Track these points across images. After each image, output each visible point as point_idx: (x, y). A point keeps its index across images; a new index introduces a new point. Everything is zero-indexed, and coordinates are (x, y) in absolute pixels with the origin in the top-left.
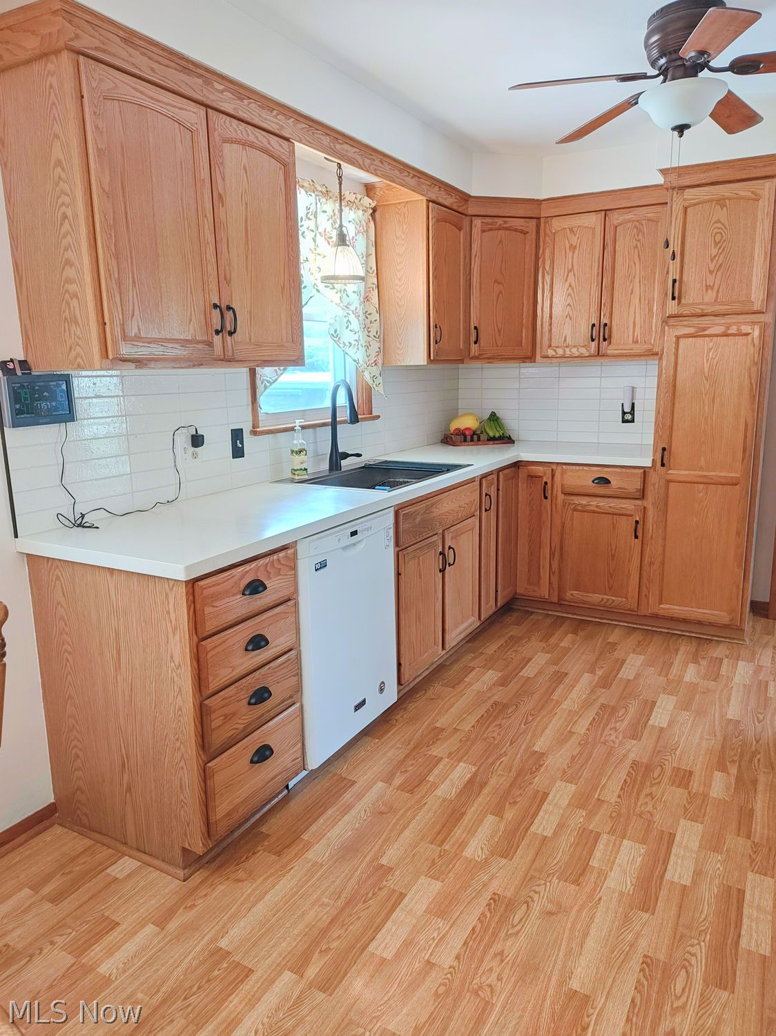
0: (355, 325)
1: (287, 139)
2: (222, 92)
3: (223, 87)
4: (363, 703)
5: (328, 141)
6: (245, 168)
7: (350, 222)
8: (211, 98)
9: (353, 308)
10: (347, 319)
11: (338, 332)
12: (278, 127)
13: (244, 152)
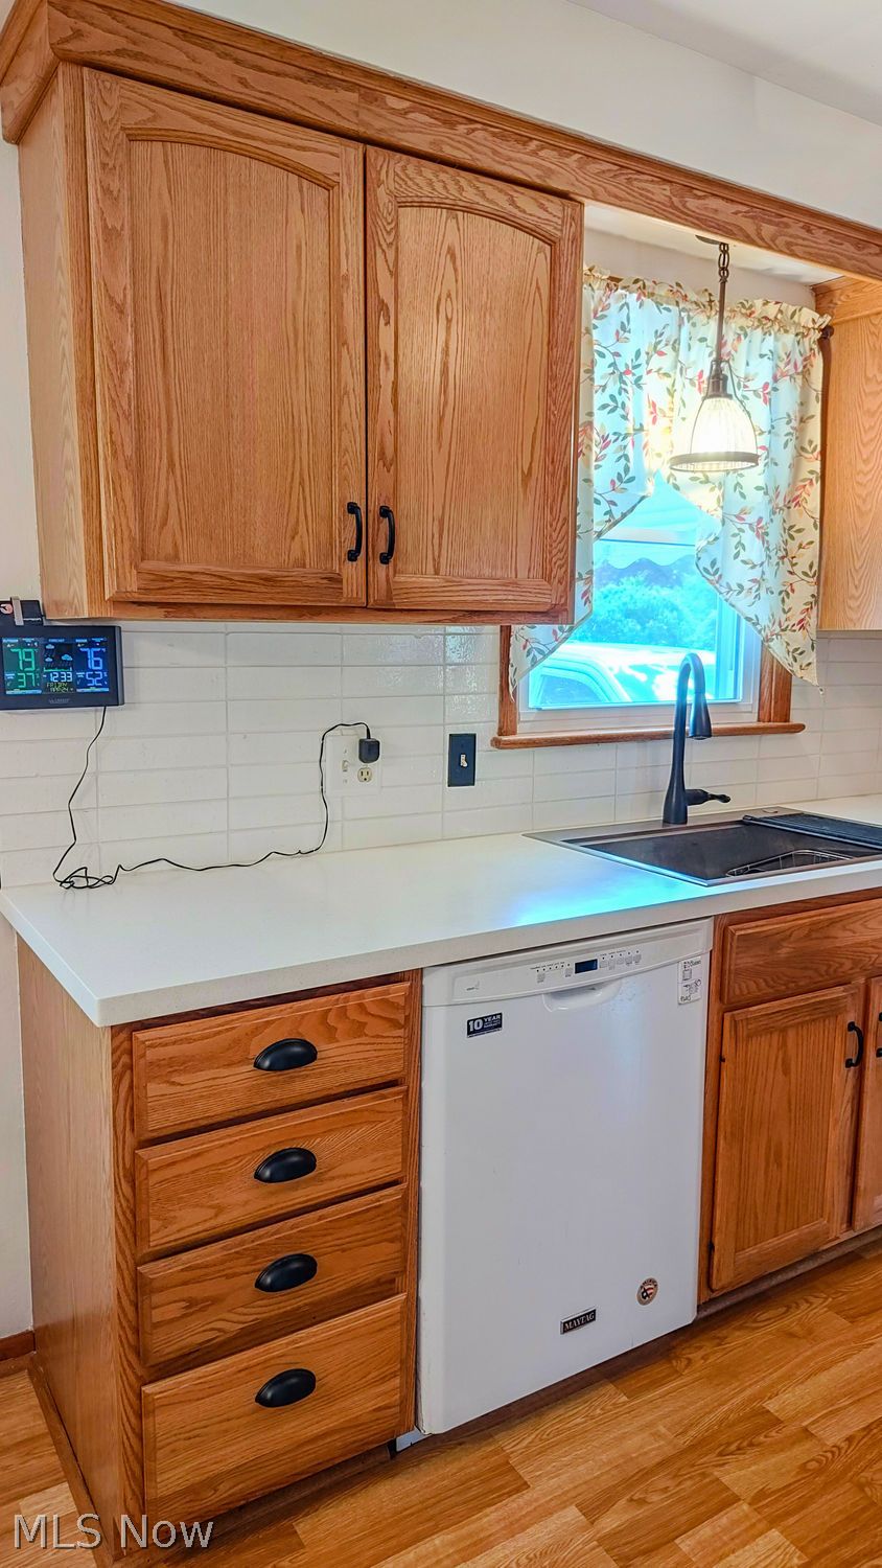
0: (754, 550)
1: (563, 195)
2: (404, 113)
3: (407, 104)
4: (589, 1317)
5: (668, 193)
6: (451, 253)
7: (762, 356)
8: (376, 124)
9: (751, 518)
10: (737, 539)
11: (718, 565)
12: (540, 173)
13: (452, 223)
